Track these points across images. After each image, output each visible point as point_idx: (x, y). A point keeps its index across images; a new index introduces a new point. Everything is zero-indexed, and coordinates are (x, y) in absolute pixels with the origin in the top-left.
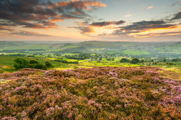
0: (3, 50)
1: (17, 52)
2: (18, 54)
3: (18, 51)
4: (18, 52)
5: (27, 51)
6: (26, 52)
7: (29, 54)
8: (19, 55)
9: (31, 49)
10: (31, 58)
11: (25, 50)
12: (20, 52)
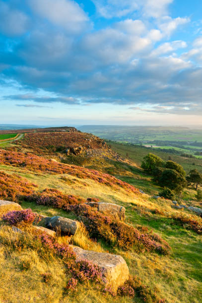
0: (155, 141)
1: (171, 145)
2: (170, 149)
3: (173, 144)
4: (173, 146)
5: (188, 144)
6: (186, 146)
7: (189, 151)
8: (171, 151)
9: (196, 142)
10: (186, 158)
11: (185, 143)
12: (176, 146)
